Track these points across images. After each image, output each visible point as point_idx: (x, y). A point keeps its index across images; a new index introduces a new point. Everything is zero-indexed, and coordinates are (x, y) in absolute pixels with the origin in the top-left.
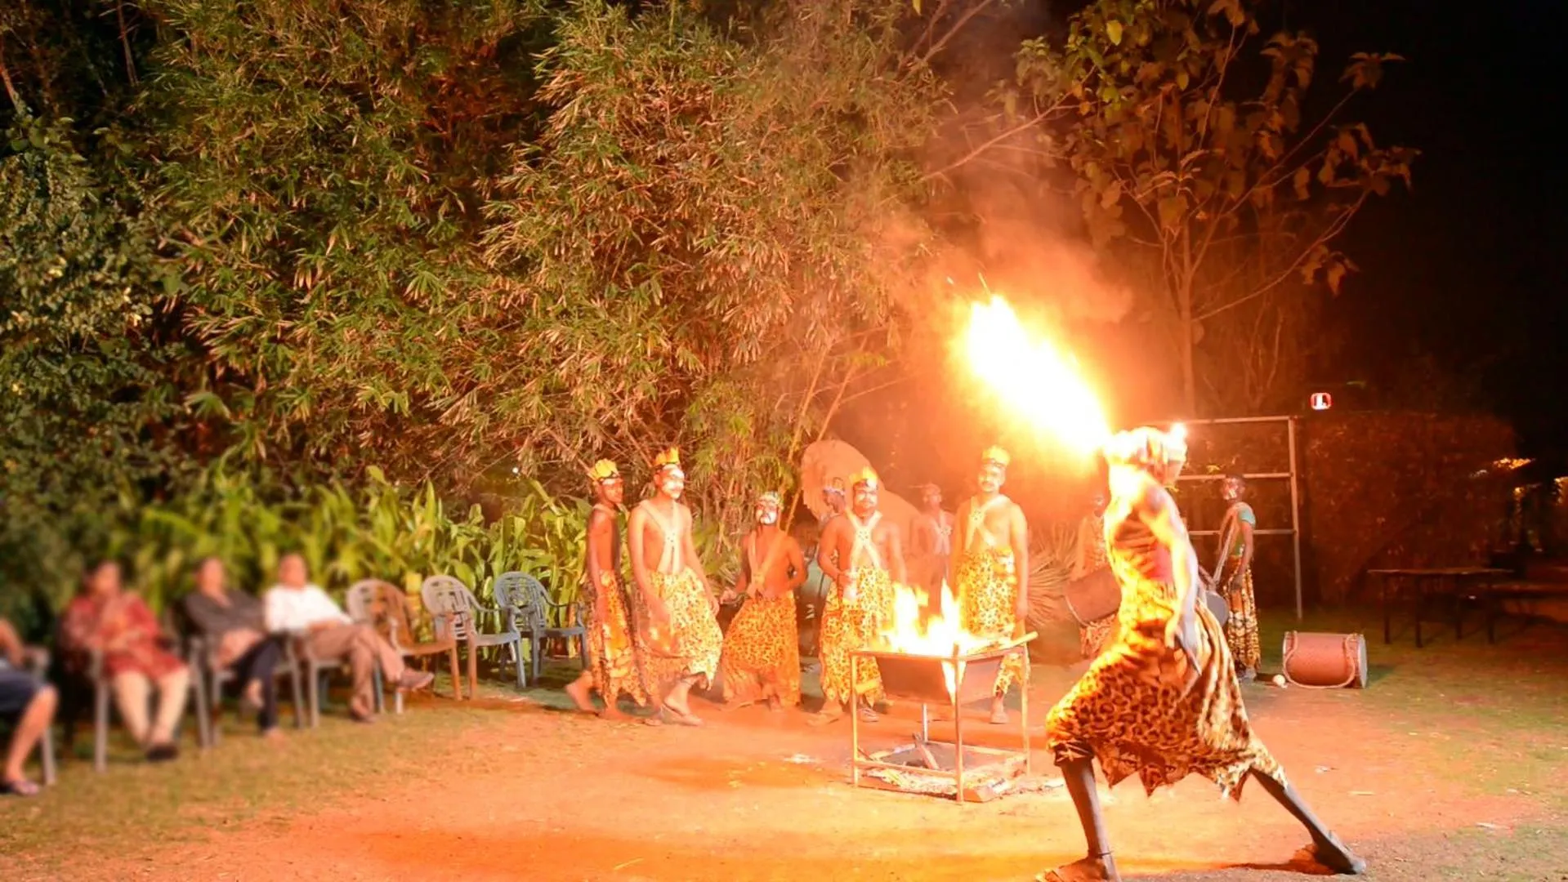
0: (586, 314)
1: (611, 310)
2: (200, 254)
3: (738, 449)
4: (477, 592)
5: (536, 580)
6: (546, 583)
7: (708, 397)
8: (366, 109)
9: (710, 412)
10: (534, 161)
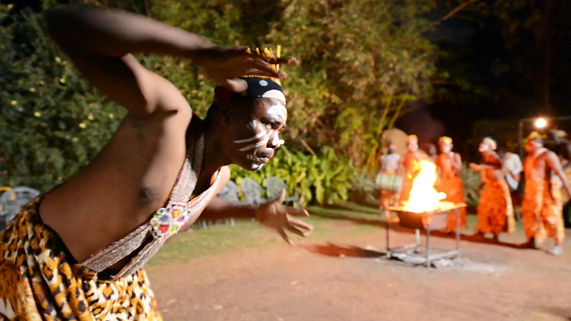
0: (299, 84)
1: (308, 83)
2: (169, 69)
3: (356, 133)
4: (261, 184)
5: (282, 181)
6: (285, 182)
7: (345, 114)
8: (221, 13)
9: (346, 119)
10: (279, 29)
